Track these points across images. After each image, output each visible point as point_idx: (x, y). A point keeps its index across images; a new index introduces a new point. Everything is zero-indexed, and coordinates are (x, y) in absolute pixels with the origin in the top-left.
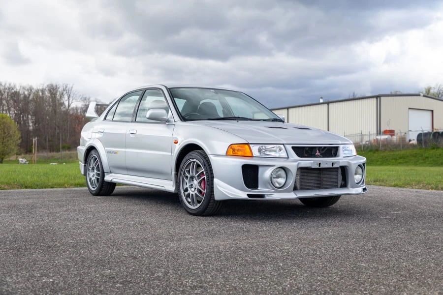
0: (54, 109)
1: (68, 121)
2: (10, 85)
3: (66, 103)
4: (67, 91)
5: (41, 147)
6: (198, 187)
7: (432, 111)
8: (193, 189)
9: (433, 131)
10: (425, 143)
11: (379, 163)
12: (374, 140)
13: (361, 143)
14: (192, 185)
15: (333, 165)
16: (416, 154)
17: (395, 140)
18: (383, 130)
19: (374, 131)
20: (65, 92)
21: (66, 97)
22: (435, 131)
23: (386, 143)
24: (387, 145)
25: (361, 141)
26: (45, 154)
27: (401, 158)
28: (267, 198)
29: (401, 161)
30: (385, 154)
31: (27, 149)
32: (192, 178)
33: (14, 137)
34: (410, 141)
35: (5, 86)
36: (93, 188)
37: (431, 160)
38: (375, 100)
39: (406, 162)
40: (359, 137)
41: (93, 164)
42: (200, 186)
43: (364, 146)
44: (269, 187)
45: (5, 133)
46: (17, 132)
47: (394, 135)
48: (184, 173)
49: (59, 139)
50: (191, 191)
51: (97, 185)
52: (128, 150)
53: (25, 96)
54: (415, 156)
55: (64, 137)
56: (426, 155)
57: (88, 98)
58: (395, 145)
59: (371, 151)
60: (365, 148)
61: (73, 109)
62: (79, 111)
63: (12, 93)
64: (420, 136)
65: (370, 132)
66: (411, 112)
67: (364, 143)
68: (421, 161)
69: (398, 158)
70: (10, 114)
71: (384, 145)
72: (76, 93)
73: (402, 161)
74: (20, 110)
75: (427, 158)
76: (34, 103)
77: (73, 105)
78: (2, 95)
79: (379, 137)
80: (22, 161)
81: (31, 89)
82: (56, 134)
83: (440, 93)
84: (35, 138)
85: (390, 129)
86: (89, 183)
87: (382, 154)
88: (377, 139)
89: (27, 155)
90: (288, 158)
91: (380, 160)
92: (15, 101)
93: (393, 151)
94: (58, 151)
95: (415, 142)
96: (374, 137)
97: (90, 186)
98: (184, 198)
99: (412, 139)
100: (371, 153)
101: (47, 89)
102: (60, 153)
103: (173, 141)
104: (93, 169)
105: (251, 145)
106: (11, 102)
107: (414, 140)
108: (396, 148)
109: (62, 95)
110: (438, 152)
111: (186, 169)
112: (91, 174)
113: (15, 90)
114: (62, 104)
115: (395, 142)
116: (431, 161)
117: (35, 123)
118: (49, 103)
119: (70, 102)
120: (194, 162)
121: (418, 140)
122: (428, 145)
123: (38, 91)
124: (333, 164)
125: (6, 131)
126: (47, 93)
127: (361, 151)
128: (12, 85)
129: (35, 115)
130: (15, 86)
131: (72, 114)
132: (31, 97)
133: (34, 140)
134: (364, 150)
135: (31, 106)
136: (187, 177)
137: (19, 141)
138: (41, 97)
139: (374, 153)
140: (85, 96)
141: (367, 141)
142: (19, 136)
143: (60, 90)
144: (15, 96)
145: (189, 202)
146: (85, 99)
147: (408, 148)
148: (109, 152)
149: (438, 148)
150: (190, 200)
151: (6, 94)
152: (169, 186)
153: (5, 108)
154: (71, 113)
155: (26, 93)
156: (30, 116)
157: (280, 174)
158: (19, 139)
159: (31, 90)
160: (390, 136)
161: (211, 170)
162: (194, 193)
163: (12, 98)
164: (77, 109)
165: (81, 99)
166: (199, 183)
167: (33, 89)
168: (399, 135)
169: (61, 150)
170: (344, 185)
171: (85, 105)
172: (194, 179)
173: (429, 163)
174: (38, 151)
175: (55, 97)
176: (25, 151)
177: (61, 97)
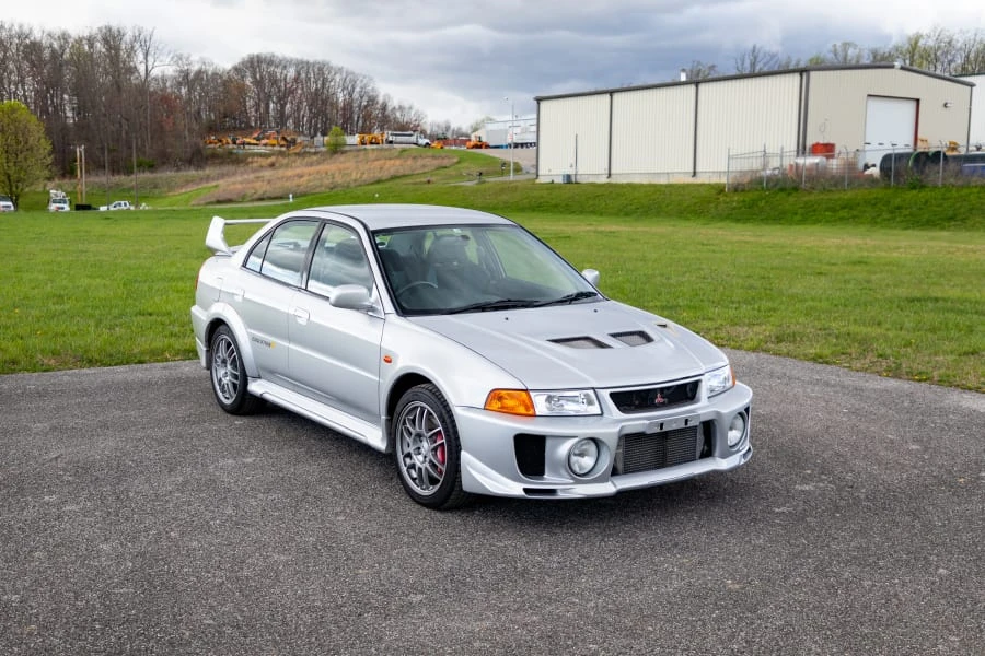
0: (117, 82)
1: (147, 107)
2: (20, 27)
3: (142, 68)
4: (144, 43)
5: (95, 165)
6: (430, 456)
7: (918, 101)
8: (421, 458)
9: (915, 150)
10: (898, 174)
11: (798, 217)
12: (791, 166)
13: (763, 173)
14: (419, 448)
15: (686, 424)
16: (876, 198)
17: (835, 167)
18: (810, 143)
19: (791, 144)
20: (137, 45)
21: (141, 56)
22: (919, 150)
23: (814, 173)
24: (817, 179)
25: (764, 169)
26: (104, 179)
27: (843, 208)
28: (561, 495)
29: (843, 213)
30: (812, 197)
31: (64, 168)
32: (419, 436)
33: (38, 150)
34: (866, 167)
35: (10, 30)
36: (227, 398)
37: (907, 212)
38: (796, 77)
39: (854, 217)
40: (760, 161)
41: (222, 353)
42: (435, 455)
43: (769, 179)
44: (565, 474)
45: (18, 143)
46: (42, 140)
47: (832, 157)
48: (404, 423)
49: (130, 148)
50: (418, 460)
51: (235, 396)
52: (292, 346)
53: (53, 51)
54: (874, 203)
55: (139, 143)
56: (898, 201)
57: (185, 55)
58: (833, 177)
59: (782, 190)
60: (771, 184)
61: (155, 79)
62: (168, 84)
63: (26, 46)
64: (886, 159)
65: (782, 148)
66: (873, 103)
67: (769, 172)
68: (886, 216)
69: (838, 208)
70: (24, 90)
71: (811, 178)
72: (160, 47)
73: (846, 215)
74: (45, 83)
75: (899, 208)
76: (74, 68)
77: (155, 72)
78: (6, 51)
79: (801, 161)
80: (56, 195)
81: (64, 37)
82: (124, 135)
83: (939, 48)
84: (80, 146)
85: (826, 142)
86: (218, 387)
87: (806, 199)
88: (797, 164)
89: (66, 181)
90: (602, 414)
91: (800, 211)
92: (33, 65)
93: (829, 191)
94: (129, 172)
95: (875, 171)
96: (791, 160)
97: (220, 394)
98: (404, 469)
99: (870, 163)
100: (783, 195)
101: (99, 37)
102: (133, 177)
103: (383, 357)
104: (224, 362)
105: (532, 394)
106: (26, 65)
107: (874, 166)
108: (836, 185)
109: (131, 52)
110: (923, 195)
111: (407, 415)
112: (221, 372)
113: (32, 39)
114: (132, 70)
115: (835, 171)
116: (905, 216)
117: (78, 111)
118: (105, 69)
119: (149, 69)
120: (423, 409)
121: (882, 169)
122: (902, 180)
123: (79, 41)
124: (687, 421)
125: (21, 139)
126: (99, 46)
127: (763, 188)
128: (26, 29)
129: (77, 95)
130: (31, 30)
131: (155, 92)
132: (67, 55)
133: (78, 150)
134: (768, 189)
135: (68, 75)
136: (410, 433)
137: (49, 160)
138: (86, 55)
139: (789, 194)
140: (178, 53)
141: (774, 169)
142: (49, 148)
143: (128, 38)
144: (32, 50)
145: (414, 479)
146: (181, 59)
147: (861, 185)
148: (255, 340)
149: (923, 187)
150: (415, 475)
151: (14, 46)
152: (375, 437)
153: (14, 77)
154: (152, 89)
155: (56, 45)
156: (66, 97)
157: (586, 450)
158: (50, 155)
159: (66, 41)
160: (824, 159)
161: (456, 432)
162: (423, 466)
163: (26, 57)
164: (164, 79)
165: (172, 58)
166: (432, 450)
167: (70, 37)
168: (843, 156)
169: (135, 170)
170: (708, 453)
171: (181, 71)
172: (424, 439)
173: (902, 221)
174: (87, 171)
175: (117, 55)
176: (62, 172)
177: (129, 56)
